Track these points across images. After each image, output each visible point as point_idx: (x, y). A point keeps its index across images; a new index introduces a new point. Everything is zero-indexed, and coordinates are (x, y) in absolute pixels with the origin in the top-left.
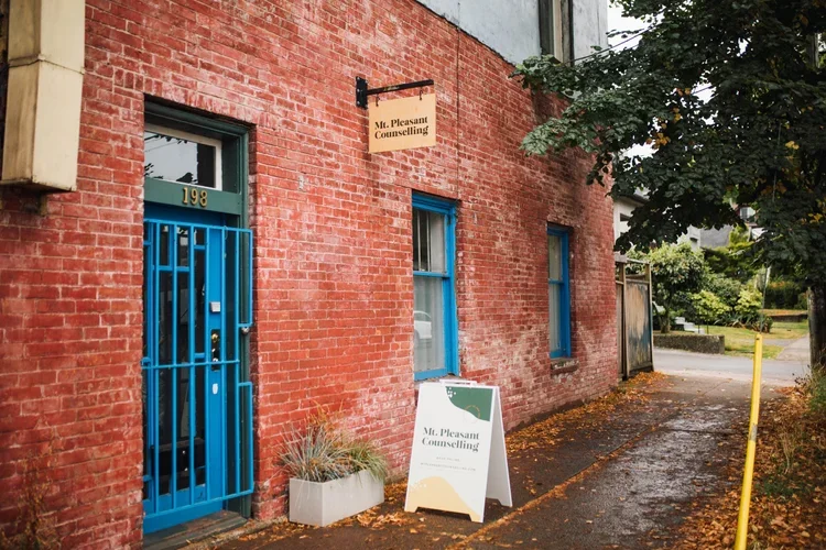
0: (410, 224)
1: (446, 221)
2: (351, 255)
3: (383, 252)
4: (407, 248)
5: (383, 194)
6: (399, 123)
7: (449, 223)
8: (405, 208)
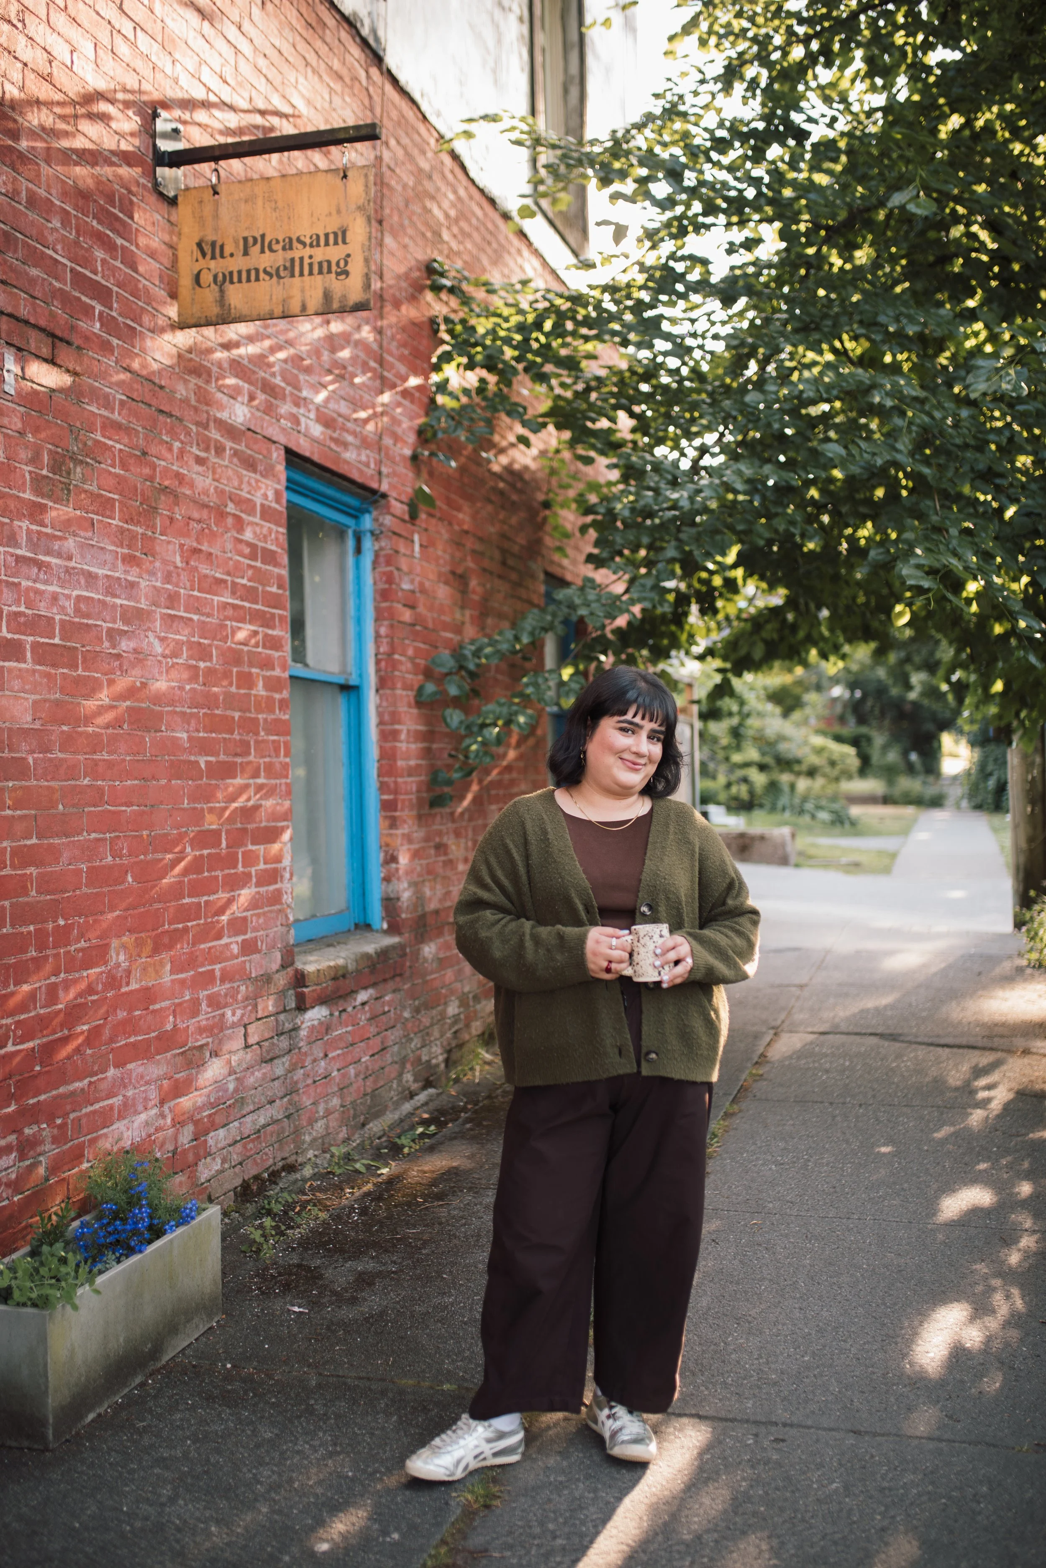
0: (283, 539)
1: (350, 543)
2: (143, 605)
3: (225, 605)
4: (274, 601)
5: (220, 450)
6: (264, 244)
7: (358, 550)
8: (271, 494)
